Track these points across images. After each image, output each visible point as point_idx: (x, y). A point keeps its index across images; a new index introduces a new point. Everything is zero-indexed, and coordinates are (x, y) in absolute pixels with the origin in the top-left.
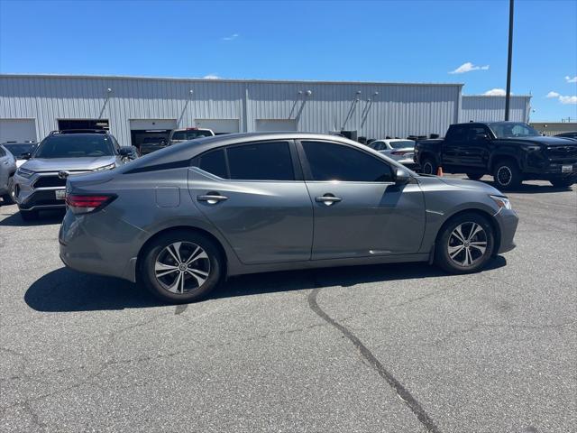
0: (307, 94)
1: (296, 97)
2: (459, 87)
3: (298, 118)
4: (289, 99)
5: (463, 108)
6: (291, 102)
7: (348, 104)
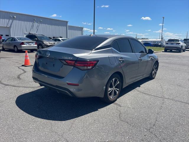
0: (14, 17)
1: (9, 18)
2: (67, 22)
3: (10, 27)
4: (6, 19)
5: (69, 29)
6: (7, 20)
7: (31, 23)
